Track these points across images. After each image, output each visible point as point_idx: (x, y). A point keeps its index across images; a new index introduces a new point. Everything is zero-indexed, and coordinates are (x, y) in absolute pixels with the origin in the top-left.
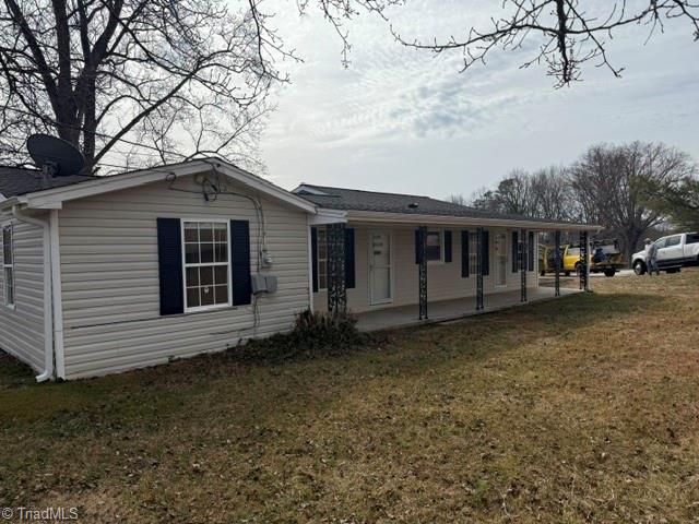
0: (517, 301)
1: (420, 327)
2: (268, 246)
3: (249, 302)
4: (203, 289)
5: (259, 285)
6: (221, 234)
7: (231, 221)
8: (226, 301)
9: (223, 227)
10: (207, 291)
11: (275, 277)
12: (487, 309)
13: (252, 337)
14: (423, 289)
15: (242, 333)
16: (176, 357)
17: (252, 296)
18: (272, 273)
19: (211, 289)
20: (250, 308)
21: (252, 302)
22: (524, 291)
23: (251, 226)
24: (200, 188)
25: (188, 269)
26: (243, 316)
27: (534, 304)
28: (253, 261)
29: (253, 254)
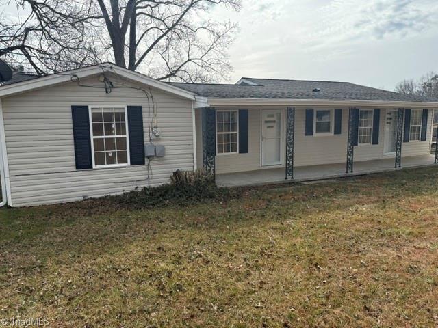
0: (391, 167)
1: (283, 185)
2: (159, 124)
3: (143, 163)
4: (107, 153)
5: (149, 152)
6: (120, 116)
7: (128, 107)
8: (126, 162)
9: (121, 111)
10: (110, 155)
11: (164, 146)
12: (356, 171)
13: (146, 186)
14: (290, 156)
15: (138, 183)
16: (89, 197)
17: (146, 159)
18: (162, 143)
19: (114, 153)
20: (144, 167)
21: (146, 163)
22: (398, 160)
23: (144, 110)
24: (103, 84)
25: (94, 139)
26: (139, 172)
27: (405, 170)
28: (146, 135)
29: (146, 129)
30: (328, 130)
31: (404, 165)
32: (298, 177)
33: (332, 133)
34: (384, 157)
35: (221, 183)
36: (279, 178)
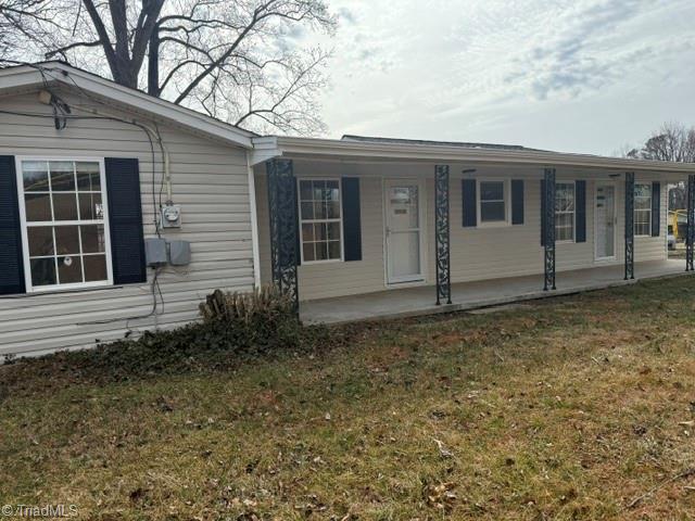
0: (619, 279)
2: (175, 198)
3: (143, 279)
4: (61, 260)
5: (153, 256)
6: (87, 180)
7: (107, 160)
8: (105, 277)
9: (92, 169)
10: (68, 263)
11: (187, 244)
12: (562, 287)
13: (151, 329)
14: (442, 260)
15: (131, 324)
16: (19, 356)
17: (149, 271)
18: (183, 237)
19: (76, 260)
20: (146, 287)
21: (150, 278)
22: (629, 266)
23: (142, 166)
24: (49, 110)
25: (29, 229)
26: (134, 298)
27: (643, 284)
28: (148, 219)
29: (147, 208)
30: (501, 217)
31: (639, 275)
32: (460, 300)
33: (507, 223)
34: (597, 264)
35: (310, 317)
36: (425, 305)
